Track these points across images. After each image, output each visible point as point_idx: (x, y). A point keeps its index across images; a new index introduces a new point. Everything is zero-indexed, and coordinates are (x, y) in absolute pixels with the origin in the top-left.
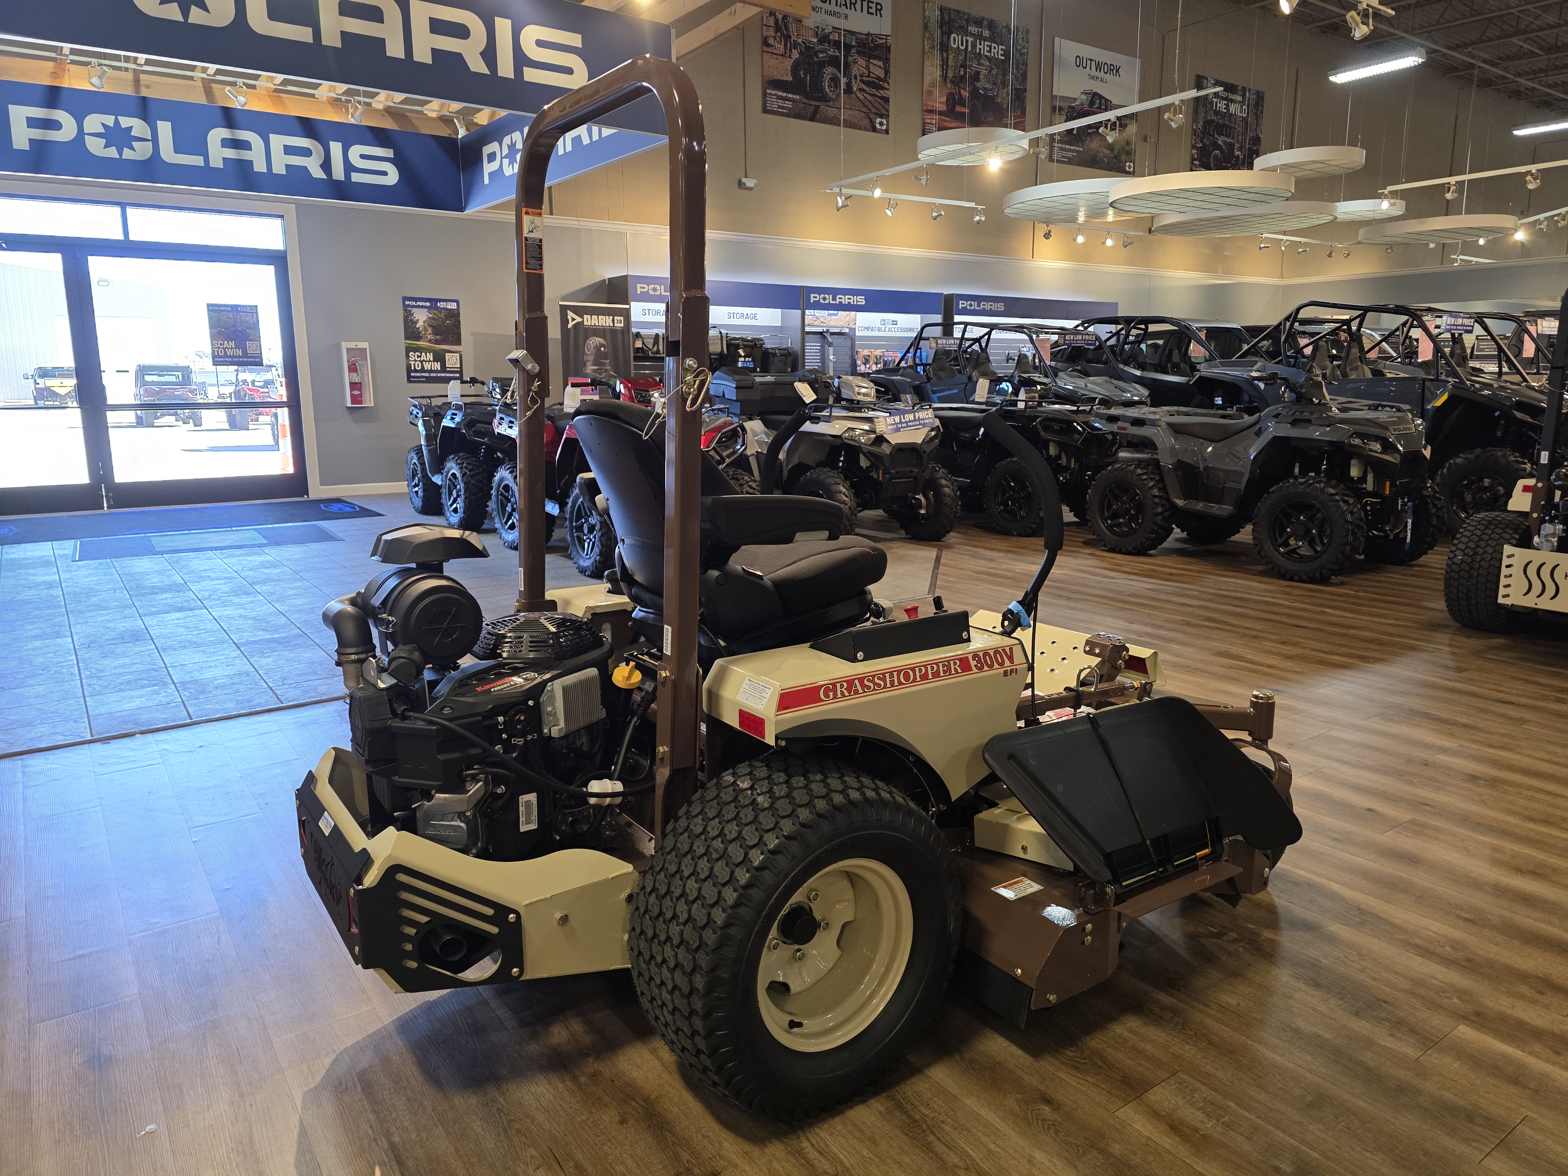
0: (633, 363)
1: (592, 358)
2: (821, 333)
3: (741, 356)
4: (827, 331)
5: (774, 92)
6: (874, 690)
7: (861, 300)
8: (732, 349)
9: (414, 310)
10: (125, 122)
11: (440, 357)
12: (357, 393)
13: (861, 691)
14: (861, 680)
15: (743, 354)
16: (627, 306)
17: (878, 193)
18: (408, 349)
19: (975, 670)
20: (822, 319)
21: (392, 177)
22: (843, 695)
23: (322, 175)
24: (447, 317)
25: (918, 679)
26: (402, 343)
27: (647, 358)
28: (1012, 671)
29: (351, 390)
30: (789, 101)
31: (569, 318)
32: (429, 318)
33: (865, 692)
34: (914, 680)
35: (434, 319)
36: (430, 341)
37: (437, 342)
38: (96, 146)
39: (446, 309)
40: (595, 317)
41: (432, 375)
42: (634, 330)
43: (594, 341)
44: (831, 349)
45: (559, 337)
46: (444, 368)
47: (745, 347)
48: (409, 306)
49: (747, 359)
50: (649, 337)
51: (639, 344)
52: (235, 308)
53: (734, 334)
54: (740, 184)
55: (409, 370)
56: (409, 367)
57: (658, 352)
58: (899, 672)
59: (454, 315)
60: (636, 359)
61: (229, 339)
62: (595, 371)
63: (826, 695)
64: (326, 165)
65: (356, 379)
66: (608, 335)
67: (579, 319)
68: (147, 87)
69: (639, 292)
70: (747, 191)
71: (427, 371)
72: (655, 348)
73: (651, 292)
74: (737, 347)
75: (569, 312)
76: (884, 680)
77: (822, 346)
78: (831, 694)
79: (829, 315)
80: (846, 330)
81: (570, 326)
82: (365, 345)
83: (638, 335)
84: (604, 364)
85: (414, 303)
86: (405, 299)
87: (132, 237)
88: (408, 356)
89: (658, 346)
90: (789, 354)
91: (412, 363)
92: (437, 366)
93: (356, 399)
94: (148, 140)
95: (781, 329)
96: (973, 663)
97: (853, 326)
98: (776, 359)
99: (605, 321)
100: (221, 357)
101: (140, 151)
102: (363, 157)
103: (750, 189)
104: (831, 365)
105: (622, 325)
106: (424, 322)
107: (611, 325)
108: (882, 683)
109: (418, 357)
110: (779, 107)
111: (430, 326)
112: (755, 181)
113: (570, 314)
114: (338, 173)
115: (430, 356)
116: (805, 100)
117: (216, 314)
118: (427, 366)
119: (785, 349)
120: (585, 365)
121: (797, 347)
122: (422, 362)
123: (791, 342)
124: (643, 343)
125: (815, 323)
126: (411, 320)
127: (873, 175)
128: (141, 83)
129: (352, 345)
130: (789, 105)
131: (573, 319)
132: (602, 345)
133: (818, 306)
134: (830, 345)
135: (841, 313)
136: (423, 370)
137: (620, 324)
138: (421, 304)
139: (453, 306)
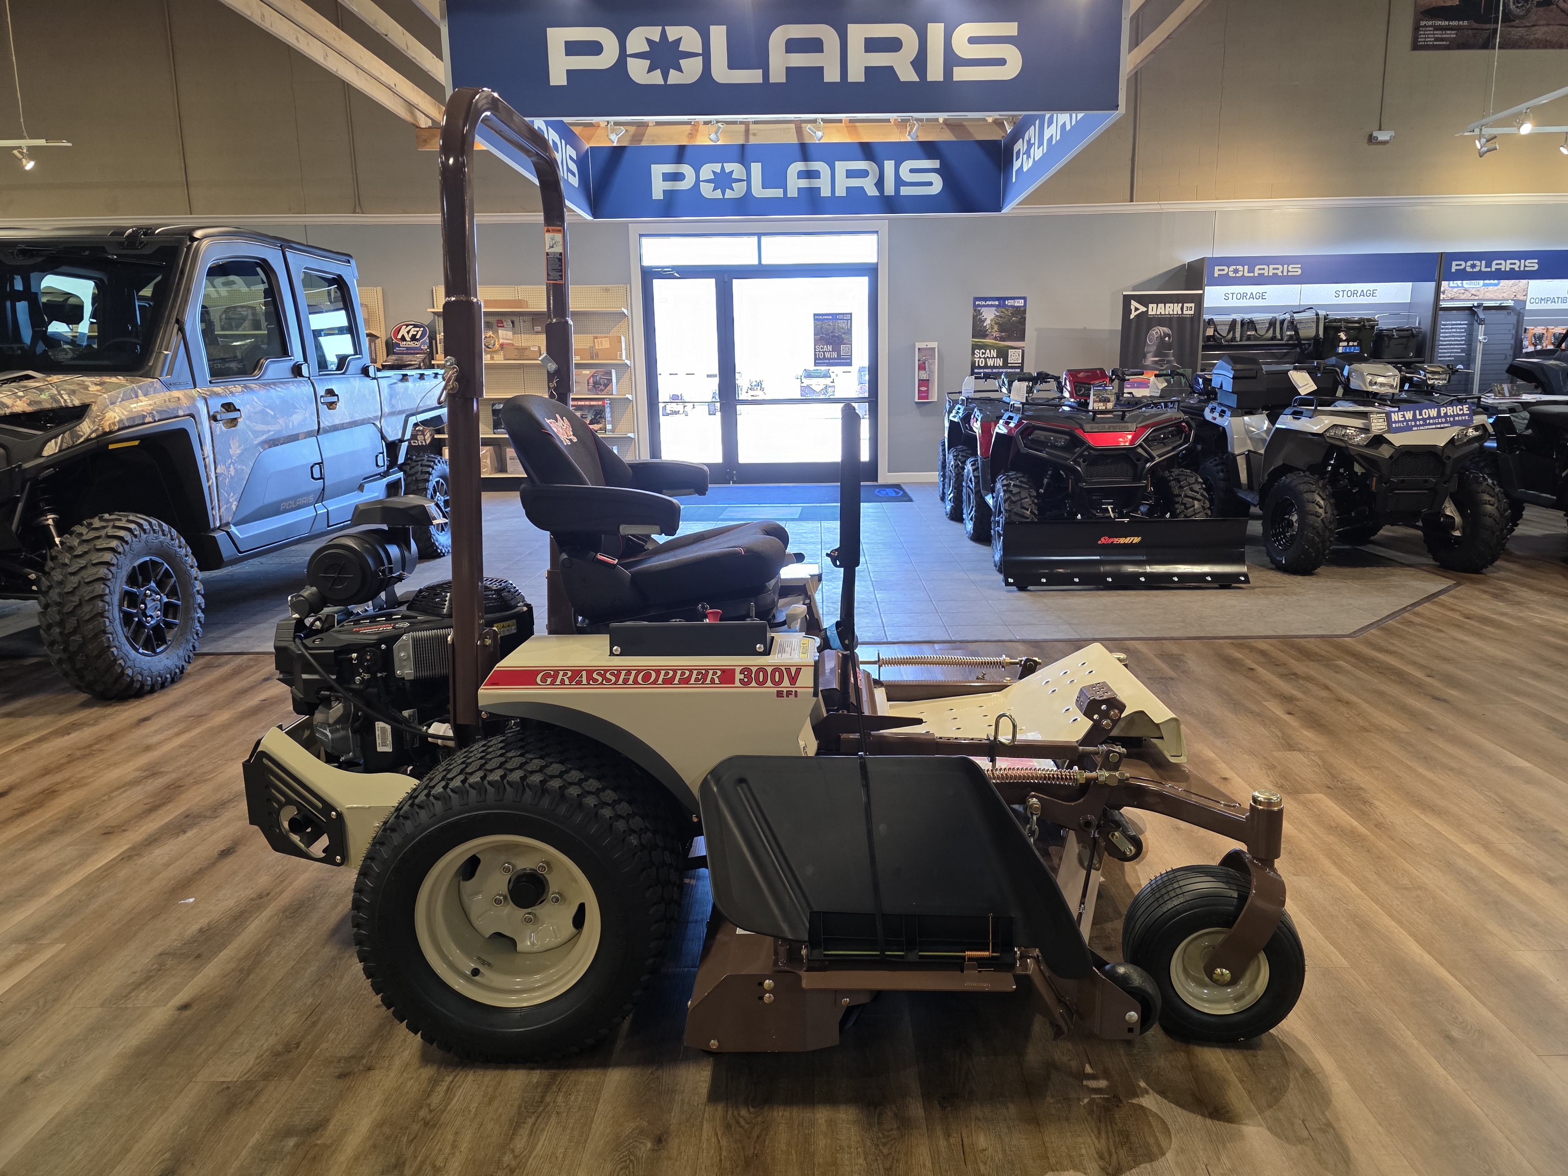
0: (1200, 352)
1: (1153, 349)
2: (1470, 308)
3: (1341, 340)
4: (1479, 306)
5: (1430, 23)
6: (602, 683)
7: (1533, 265)
8: (1331, 332)
9: (983, 309)
10: (729, 167)
11: (1003, 354)
12: (923, 389)
13: (585, 682)
14: (590, 673)
15: (1344, 338)
16: (1201, 292)
17: (1527, 129)
18: (975, 347)
19: (737, 683)
20: (1473, 292)
21: (937, 185)
22: (562, 682)
23: (876, 193)
24: (1013, 315)
25: (660, 681)
26: (969, 340)
27: (1220, 347)
28: (789, 693)
29: (919, 387)
30: (1452, 29)
31: (1133, 308)
32: (997, 316)
33: (589, 684)
34: (655, 682)
35: (1001, 317)
36: (995, 339)
37: (1002, 339)
38: (707, 191)
39: (1013, 307)
40: (1161, 305)
41: (994, 371)
42: (1206, 317)
43: (1158, 331)
44: (1482, 328)
45: (1120, 328)
46: (1006, 364)
47: (1348, 330)
48: (979, 306)
49: (1351, 344)
50: (1223, 323)
51: (1210, 332)
52: (835, 316)
53: (1334, 315)
54: (1371, 139)
55: (973, 367)
56: (973, 363)
57: (1233, 339)
58: (639, 672)
59: (1021, 313)
60: (1205, 348)
61: (828, 343)
62: (1156, 362)
63: (544, 680)
64: (880, 184)
65: (924, 376)
66: (1175, 324)
67: (1142, 309)
68: (754, 135)
69: (1216, 275)
70: (1380, 146)
71: (991, 367)
72: (1231, 335)
73: (1231, 274)
74: (1338, 330)
75: (1133, 302)
76: (617, 677)
77: (1471, 325)
78: (549, 680)
79: (1484, 285)
80: (1511, 303)
81: (1132, 316)
82: (934, 345)
83: (1210, 322)
84: (1167, 355)
85: (984, 303)
86: (977, 299)
87: (763, 262)
88: (973, 353)
89: (1234, 333)
90: (1413, 335)
91: (977, 360)
92: (1000, 362)
93: (924, 395)
94: (744, 180)
95: (1409, 306)
96: (738, 676)
97: (1522, 298)
98: (1392, 343)
99: (1172, 309)
100: (821, 359)
101: (737, 191)
102: (912, 171)
103: (1384, 143)
104: (1480, 348)
105: (1192, 312)
106: (992, 320)
107: (1180, 312)
108: (613, 679)
109: (983, 353)
110: (1437, 39)
111: (996, 323)
112: (1392, 133)
113: (1134, 304)
114: (889, 189)
115: (994, 353)
116: (1476, 25)
117: (820, 323)
118: (990, 363)
119: (1407, 330)
120: (1144, 356)
121: (1426, 326)
122: (985, 359)
123: (1420, 321)
124: (1216, 330)
125: (1463, 297)
126: (980, 319)
127: (1522, 107)
128: (751, 132)
129: (922, 345)
130: (1452, 34)
131: (1137, 309)
132: (1166, 335)
133: (1463, 275)
134: (1481, 322)
135: (1504, 283)
136: (986, 366)
137: (1189, 309)
138: (990, 303)
139: (1020, 303)
